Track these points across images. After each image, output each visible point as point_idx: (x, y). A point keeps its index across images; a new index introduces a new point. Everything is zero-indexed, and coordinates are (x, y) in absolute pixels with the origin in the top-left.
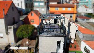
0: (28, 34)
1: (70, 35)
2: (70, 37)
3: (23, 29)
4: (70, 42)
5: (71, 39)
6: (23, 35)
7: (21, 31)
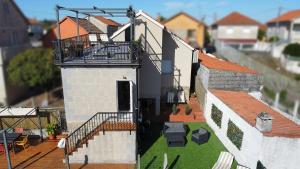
0: (42, 74)
1: (177, 78)
2: (175, 84)
3: (26, 60)
4: (176, 98)
5: (181, 90)
6: (26, 77)
7: (20, 64)
